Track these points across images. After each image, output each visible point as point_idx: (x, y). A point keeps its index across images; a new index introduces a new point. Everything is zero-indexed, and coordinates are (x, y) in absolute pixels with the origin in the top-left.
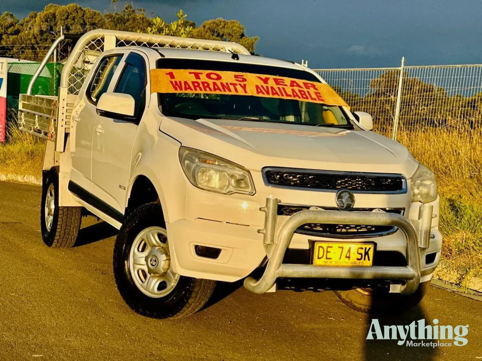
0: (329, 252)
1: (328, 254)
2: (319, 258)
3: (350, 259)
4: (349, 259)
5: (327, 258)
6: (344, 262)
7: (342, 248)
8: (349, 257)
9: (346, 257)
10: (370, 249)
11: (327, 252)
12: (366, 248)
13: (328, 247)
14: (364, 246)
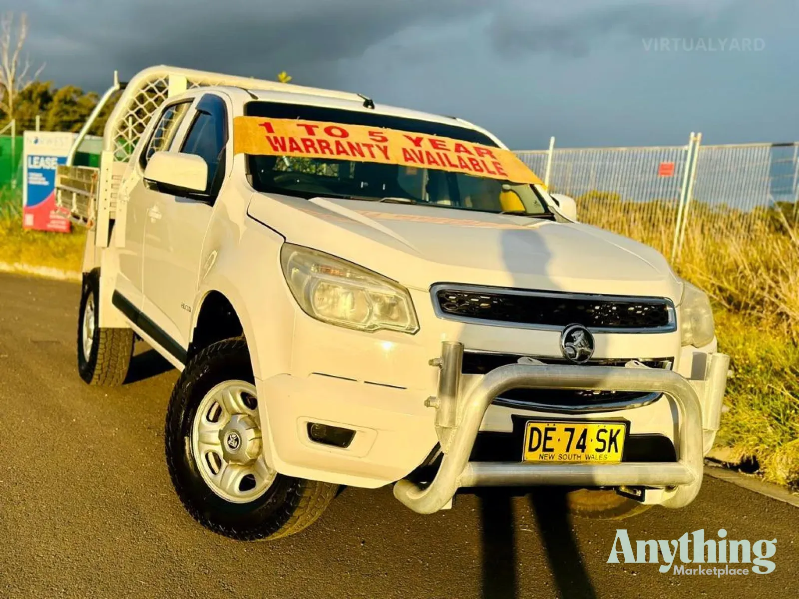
0: (550, 438)
1: (548, 441)
2: (531, 449)
3: (585, 450)
4: (583, 451)
5: (545, 450)
6: (575, 455)
7: (572, 431)
8: (583, 448)
9: (578, 446)
10: (619, 431)
11: (546, 439)
12: (612, 431)
13: (547, 430)
14: (608, 427)
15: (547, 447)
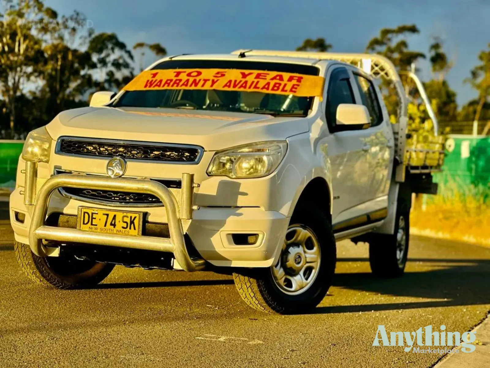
0: (95, 218)
1: (94, 220)
2: (84, 223)
3: (116, 227)
4: (114, 227)
5: (92, 224)
6: (110, 229)
7: (108, 215)
8: (114, 225)
9: (111, 224)
10: (135, 217)
11: (92, 218)
12: (131, 217)
13: (92, 214)
14: (129, 215)
15: (93, 224)
